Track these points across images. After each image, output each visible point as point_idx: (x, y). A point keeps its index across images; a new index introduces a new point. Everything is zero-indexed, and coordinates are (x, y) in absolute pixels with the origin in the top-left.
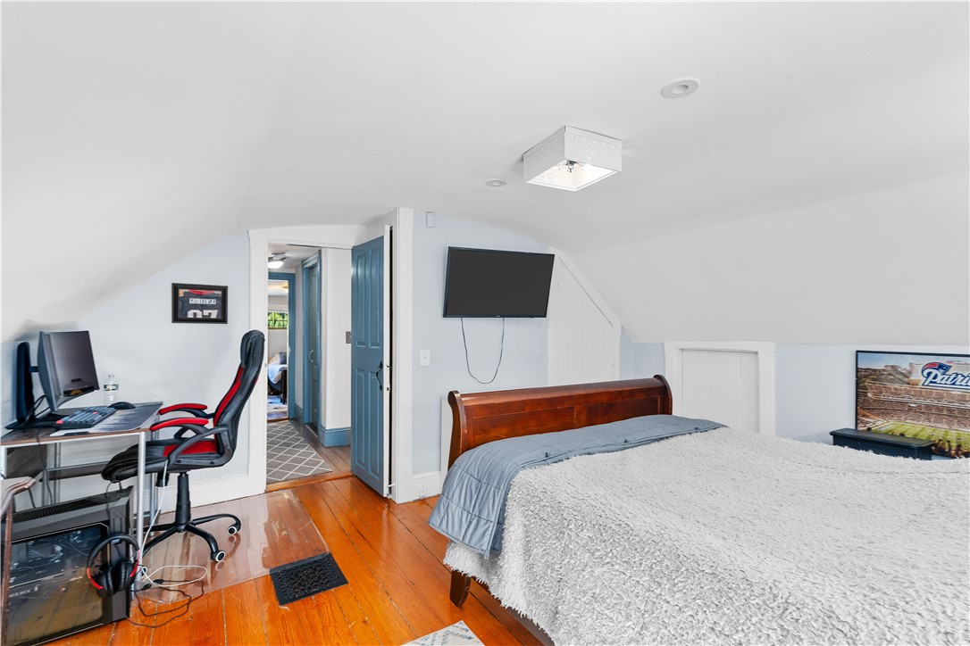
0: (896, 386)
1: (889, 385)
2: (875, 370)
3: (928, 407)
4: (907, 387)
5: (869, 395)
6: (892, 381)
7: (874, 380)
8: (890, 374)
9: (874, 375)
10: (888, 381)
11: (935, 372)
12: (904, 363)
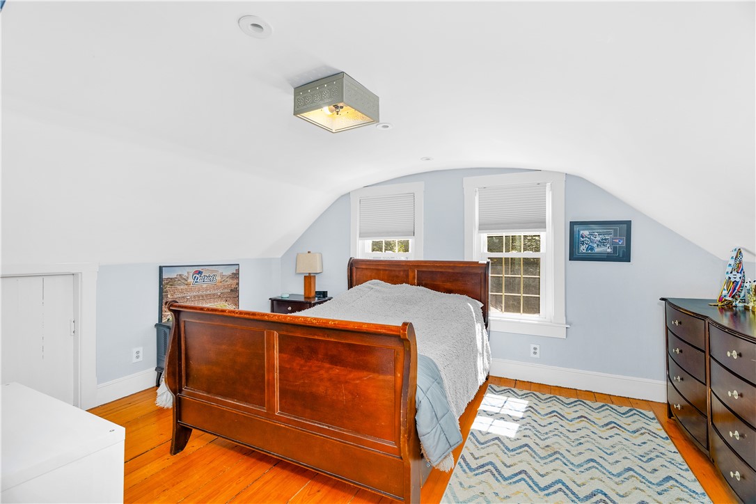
0: (182, 287)
1: (179, 287)
2: (171, 279)
3: (194, 297)
4: (186, 287)
5: (169, 296)
6: (179, 285)
7: (171, 285)
8: (179, 280)
9: (172, 281)
10: (178, 285)
11: (197, 276)
12: (184, 272)
